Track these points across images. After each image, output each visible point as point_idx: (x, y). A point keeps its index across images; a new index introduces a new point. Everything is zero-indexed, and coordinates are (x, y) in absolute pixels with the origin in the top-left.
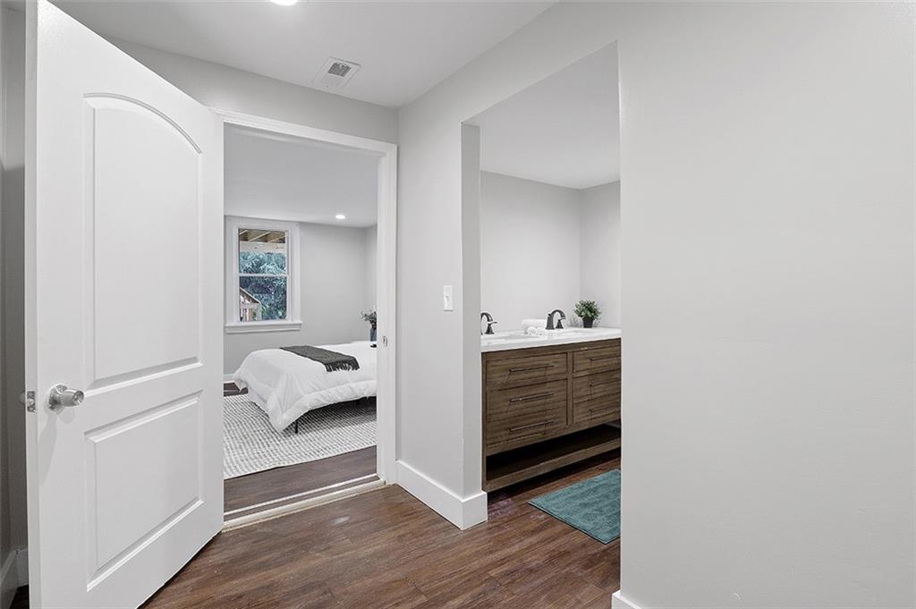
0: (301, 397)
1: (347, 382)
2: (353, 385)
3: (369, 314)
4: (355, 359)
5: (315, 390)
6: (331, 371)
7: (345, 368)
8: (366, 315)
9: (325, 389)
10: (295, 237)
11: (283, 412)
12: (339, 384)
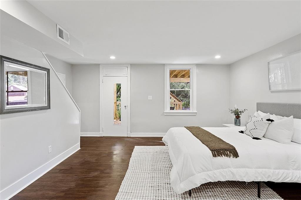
0: (193, 175)
1: (229, 167)
2: (234, 170)
3: (234, 110)
4: (235, 149)
5: (204, 171)
6: (216, 156)
7: (227, 155)
8: (232, 110)
9: (211, 170)
10: (194, 73)
11: (181, 182)
12: (222, 168)
